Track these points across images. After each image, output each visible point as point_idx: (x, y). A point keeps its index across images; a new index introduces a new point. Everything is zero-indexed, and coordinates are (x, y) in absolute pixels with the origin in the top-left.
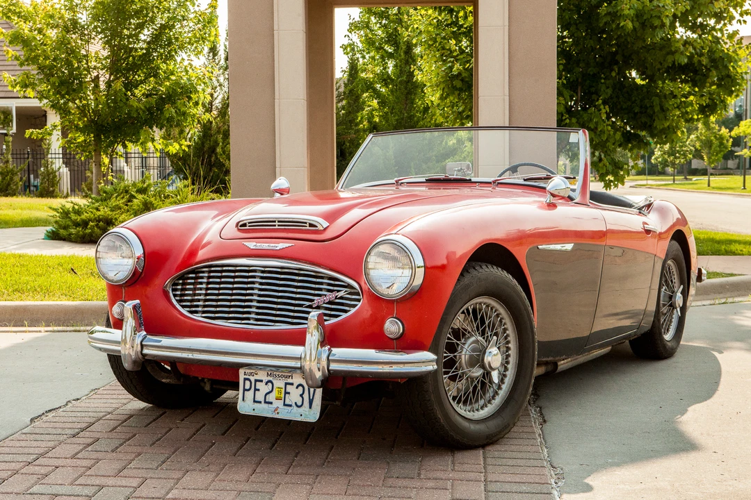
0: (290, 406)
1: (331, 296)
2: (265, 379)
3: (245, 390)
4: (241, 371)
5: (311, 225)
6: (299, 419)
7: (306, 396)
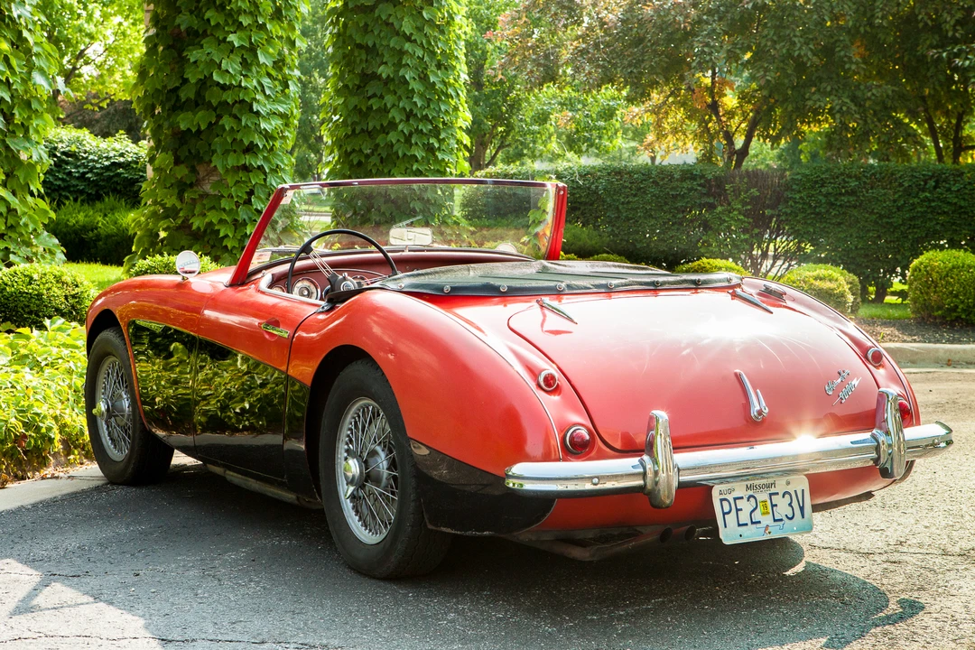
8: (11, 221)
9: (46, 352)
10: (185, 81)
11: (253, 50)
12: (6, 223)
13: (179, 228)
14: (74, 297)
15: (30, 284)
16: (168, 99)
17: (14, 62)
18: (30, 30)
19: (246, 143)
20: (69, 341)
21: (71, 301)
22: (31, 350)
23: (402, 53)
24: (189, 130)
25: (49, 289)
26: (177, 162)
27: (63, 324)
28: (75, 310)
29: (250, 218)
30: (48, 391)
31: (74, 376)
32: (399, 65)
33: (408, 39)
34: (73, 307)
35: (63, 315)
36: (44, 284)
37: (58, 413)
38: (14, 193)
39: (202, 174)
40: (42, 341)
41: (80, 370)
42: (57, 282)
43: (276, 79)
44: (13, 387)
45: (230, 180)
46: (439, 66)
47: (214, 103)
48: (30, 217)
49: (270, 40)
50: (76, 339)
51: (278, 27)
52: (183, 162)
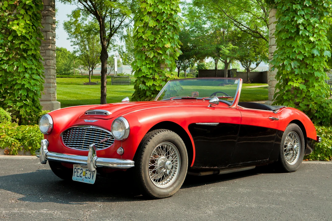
0: (87, 178)
1: (106, 139)
2: (80, 168)
3: (75, 172)
4: (74, 165)
5: (105, 114)
6: (89, 183)
7: (91, 175)
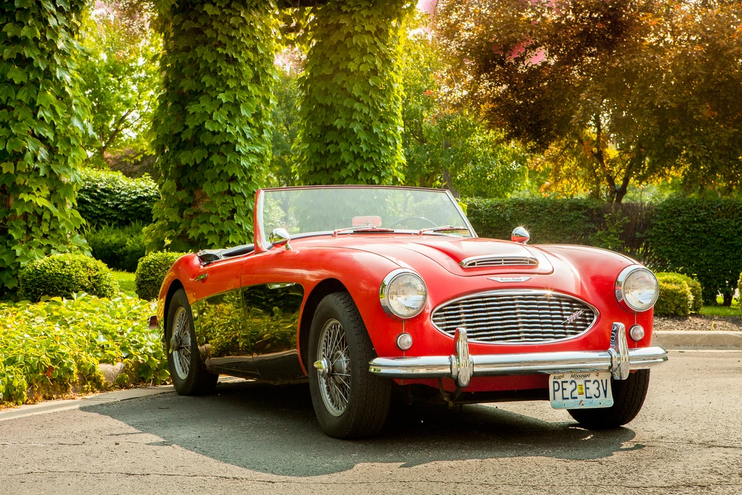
0: (591, 398)
1: (576, 314)
2: (570, 380)
3: (555, 391)
4: (552, 376)
5: (530, 262)
6: (599, 406)
7: (601, 388)
8: (53, 225)
9: (71, 315)
10: (186, 127)
11: (236, 104)
12: (49, 227)
13: (179, 237)
14: (95, 278)
15: (63, 267)
16: (174, 141)
17: (58, 109)
18: (71, 87)
19: (231, 175)
20: (89, 308)
21: (93, 281)
22: (61, 313)
23: (353, 110)
24: (187, 165)
25: (77, 272)
26: (179, 188)
27: (86, 296)
28: (96, 287)
29: (233, 230)
30: (71, 339)
31: (91, 331)
32: (350, 120)
33: (358, 100)
34: (94, 285)
35: (86, 291)
36: (73, 268)
37: (77, 353)
38: (56, 205)
39: (198, 197)
40: (69, 307)
41: (95, 327)
42: (83, 267)
43: (254, 127)
44: (45, 335)
45: (218, 201)
46: (381, 120)
47: (206, 143)
48: (67, 223)
49: (249, 98)
50: (95, 306)
51: (256, 88)
52: (184, 188)
